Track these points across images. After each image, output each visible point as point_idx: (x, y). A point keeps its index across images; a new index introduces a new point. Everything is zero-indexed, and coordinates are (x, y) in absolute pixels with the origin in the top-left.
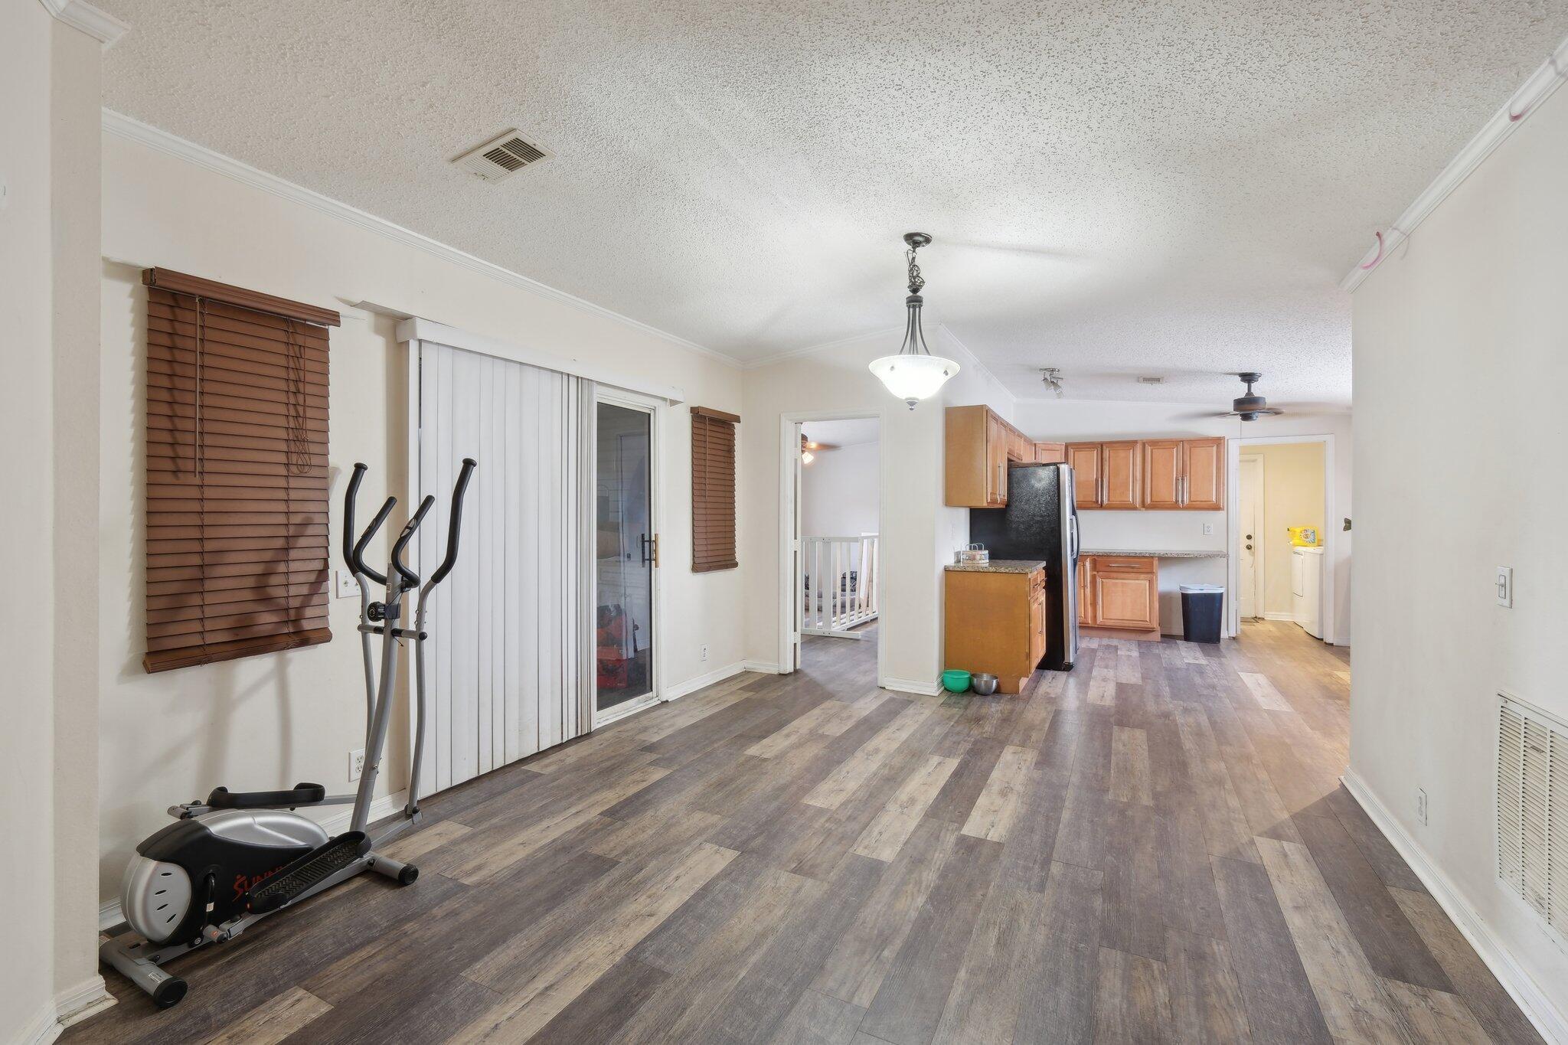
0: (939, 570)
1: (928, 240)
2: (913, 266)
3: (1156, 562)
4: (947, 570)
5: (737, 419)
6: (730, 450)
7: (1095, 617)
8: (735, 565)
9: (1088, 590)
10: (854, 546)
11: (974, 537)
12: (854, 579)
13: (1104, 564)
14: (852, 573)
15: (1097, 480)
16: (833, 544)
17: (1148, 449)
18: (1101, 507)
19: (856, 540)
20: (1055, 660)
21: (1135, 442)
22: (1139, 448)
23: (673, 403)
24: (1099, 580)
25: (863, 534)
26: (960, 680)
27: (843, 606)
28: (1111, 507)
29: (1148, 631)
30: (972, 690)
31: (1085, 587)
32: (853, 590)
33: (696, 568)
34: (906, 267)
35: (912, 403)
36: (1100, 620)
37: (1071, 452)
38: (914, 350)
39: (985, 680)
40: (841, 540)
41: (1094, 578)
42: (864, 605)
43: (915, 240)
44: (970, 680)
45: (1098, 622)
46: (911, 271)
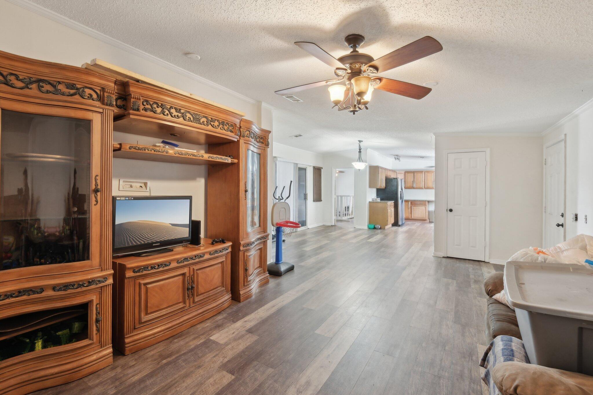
0: (367, 202)
1: (362, 141)
2: (360, 145)
3: (427, 203)
4: (370, 202)
5: (322, 168)
6: (320, 175)
7: (411, 216)
8: (322, 201)
9: (410, 210)
10: (349, 198)
11: (378, 195)
12: (348, 208)
13: (414, 203)
14: (348, 207)
15: (413, 181)
16: (343, 197)
17: (426, 173)
18: (414, 188)
19: (349, 196)
20: (396, 224)
21: (423, 171)
22: (424, 173)
23: (310, 166)
24: (412, 207)
25: (351, 195)
26: (372, 226)
27: (345, 215)
28: (417, 188)
29: (425, 220)
30: (375, 228)
31: (409, 209)
32: (348, 211)
33: (314, 201)
34: (358, 146)
35: (359, 170)
36: (413, 217)
37: (406, 174)
38: (360, 161)
39: (377, 226)
40: (345, 196)
41: (411, 206)
42: (351, 214)
43: (360, 141)
44: (374, 226)
45: (412, 218)
46: (359, 147)
